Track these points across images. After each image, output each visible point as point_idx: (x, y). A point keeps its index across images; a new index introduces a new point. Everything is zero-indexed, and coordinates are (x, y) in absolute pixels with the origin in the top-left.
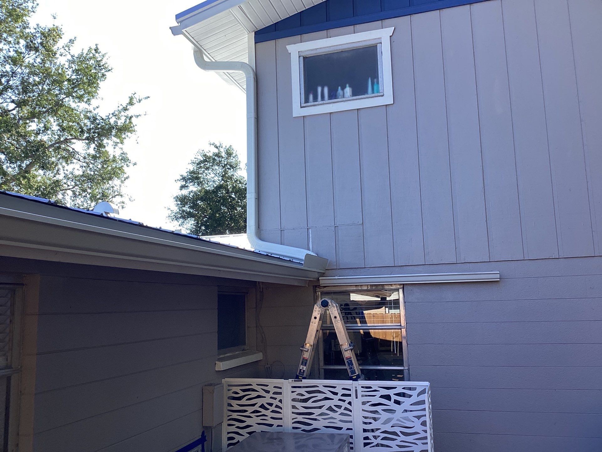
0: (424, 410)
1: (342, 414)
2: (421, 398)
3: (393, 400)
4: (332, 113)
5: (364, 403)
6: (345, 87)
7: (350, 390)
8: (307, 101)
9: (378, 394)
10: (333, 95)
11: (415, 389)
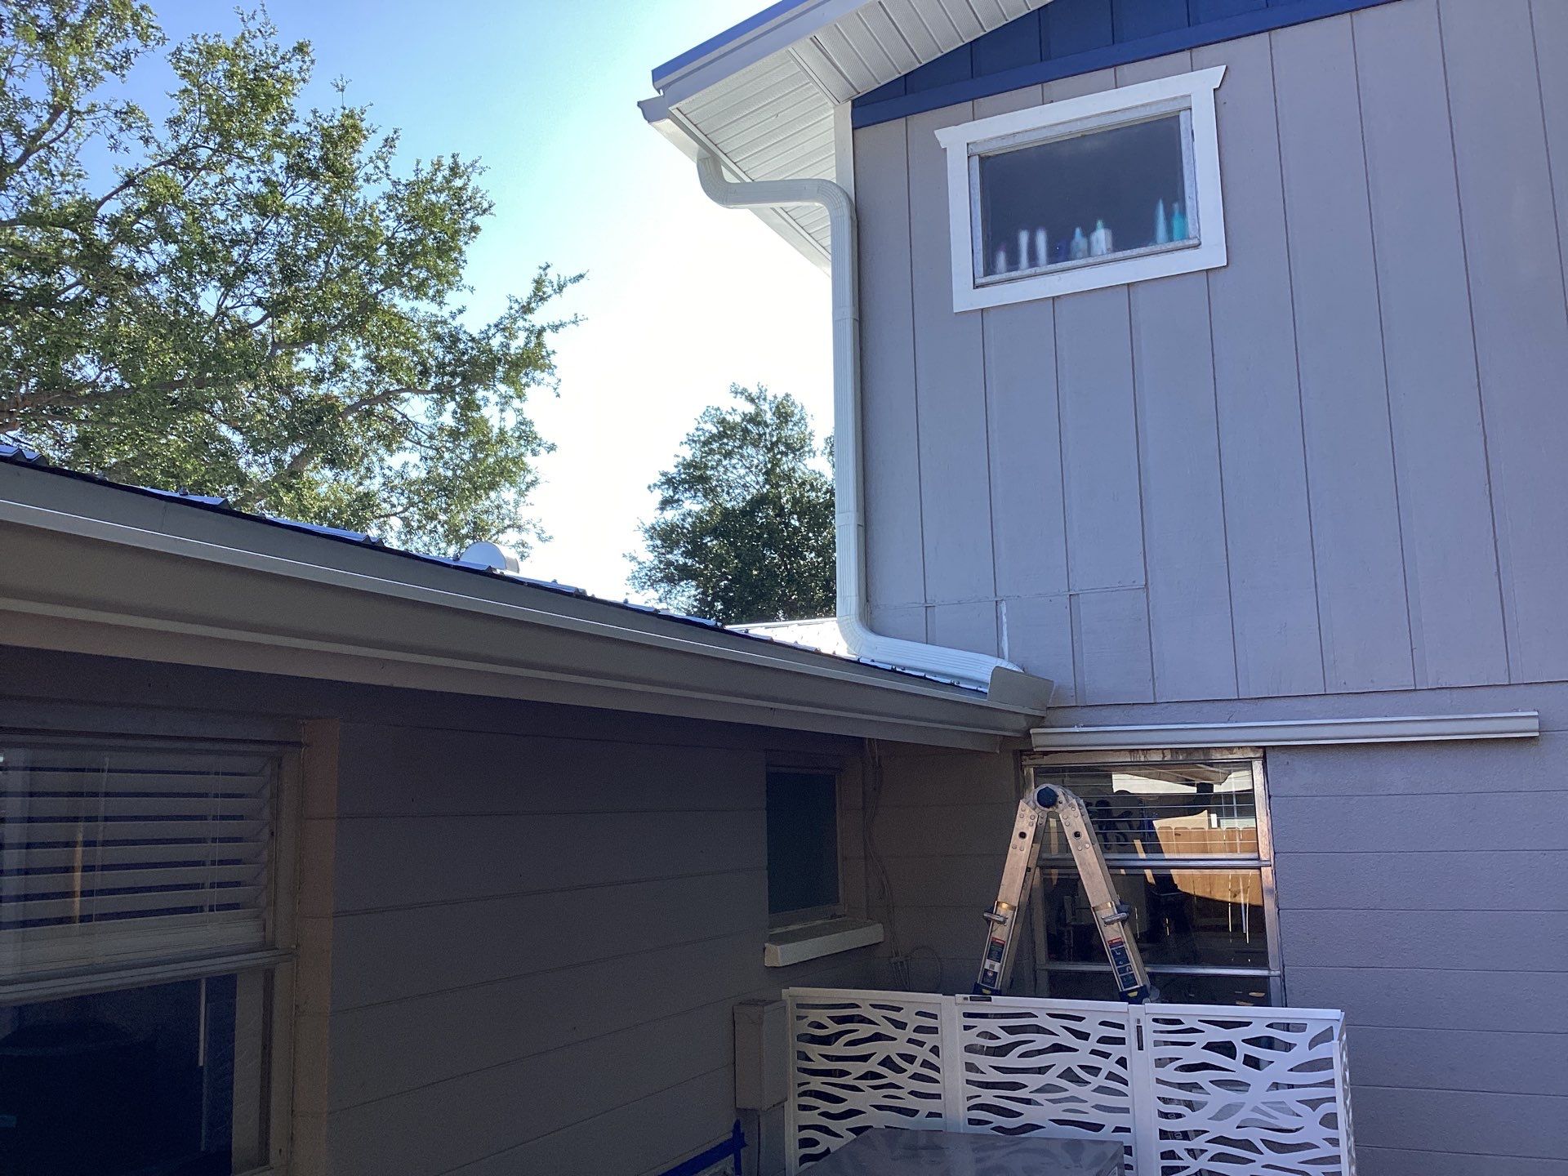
0: (1330, 1083)
1: (1100, 1089)
2: (1321, 1051)
3: (1240, 1057)
4: (1058, 297)
5: (1160, 1063)
6: (1094, 229)
7: (1121, 1027)
8: (990, 269)
9: (1200, 1040)
10: (1060, 252)
11: (1301, 1028)
